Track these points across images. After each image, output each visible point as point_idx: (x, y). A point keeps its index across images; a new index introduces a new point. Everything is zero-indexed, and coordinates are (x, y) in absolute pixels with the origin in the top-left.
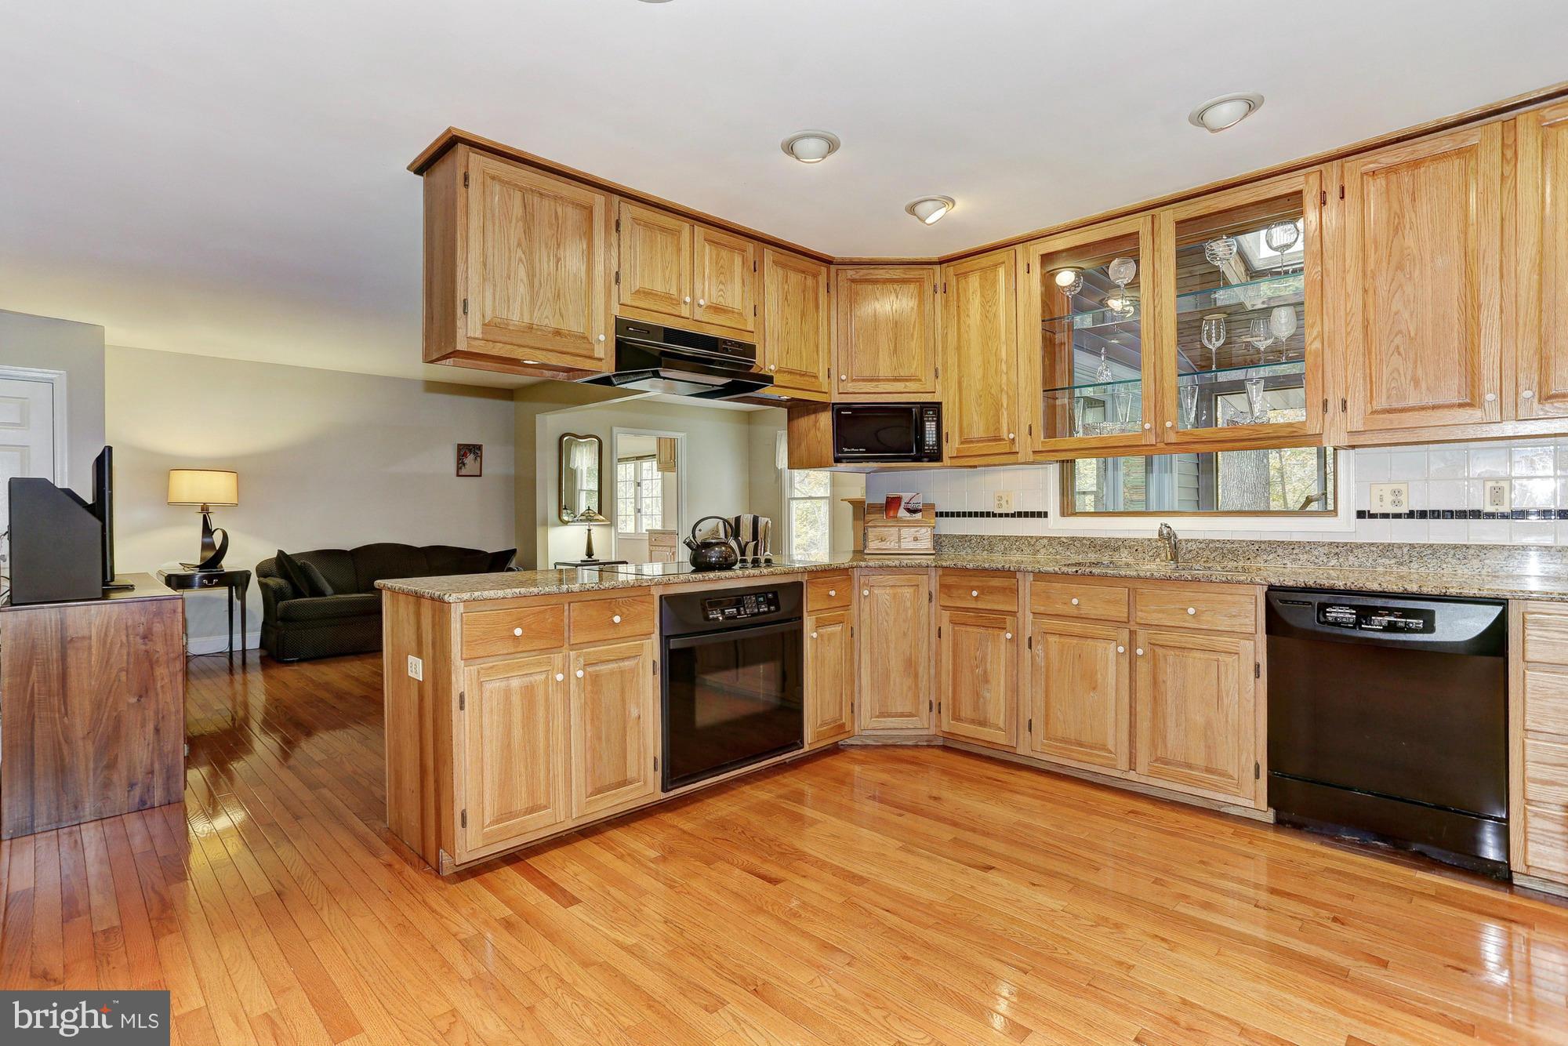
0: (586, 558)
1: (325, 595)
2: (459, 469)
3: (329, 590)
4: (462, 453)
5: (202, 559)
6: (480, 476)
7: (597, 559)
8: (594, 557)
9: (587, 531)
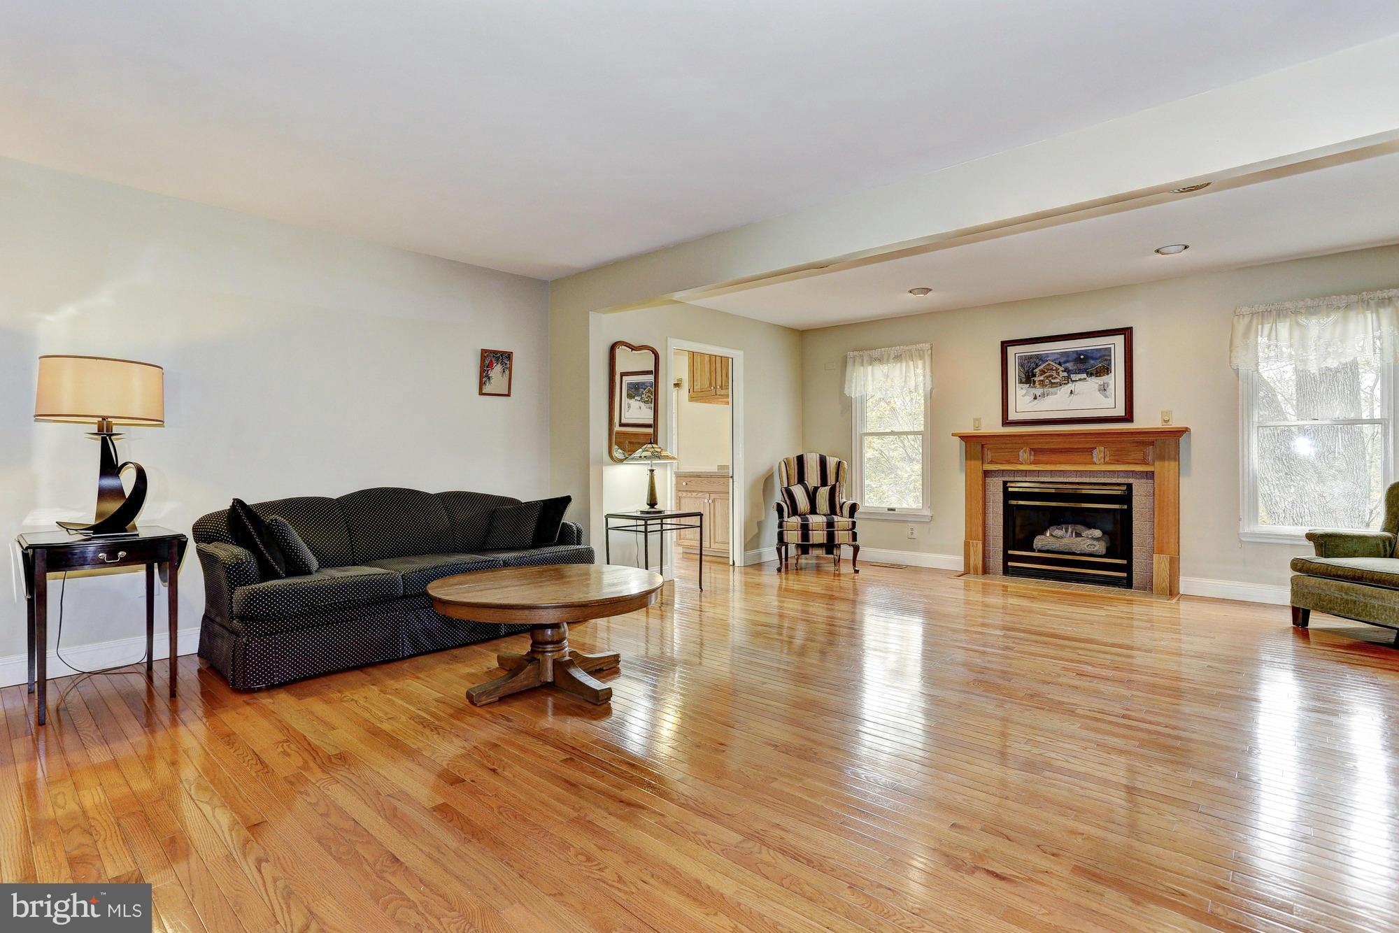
0: (647, 508)
1: (310, 573)
2: (482, 384)
3: (314, 563)
4: (487, 362)
5: (98, 515)
6: (509, 395)
7: (662, 509)
8: (658, 507)
9: (649, 473)
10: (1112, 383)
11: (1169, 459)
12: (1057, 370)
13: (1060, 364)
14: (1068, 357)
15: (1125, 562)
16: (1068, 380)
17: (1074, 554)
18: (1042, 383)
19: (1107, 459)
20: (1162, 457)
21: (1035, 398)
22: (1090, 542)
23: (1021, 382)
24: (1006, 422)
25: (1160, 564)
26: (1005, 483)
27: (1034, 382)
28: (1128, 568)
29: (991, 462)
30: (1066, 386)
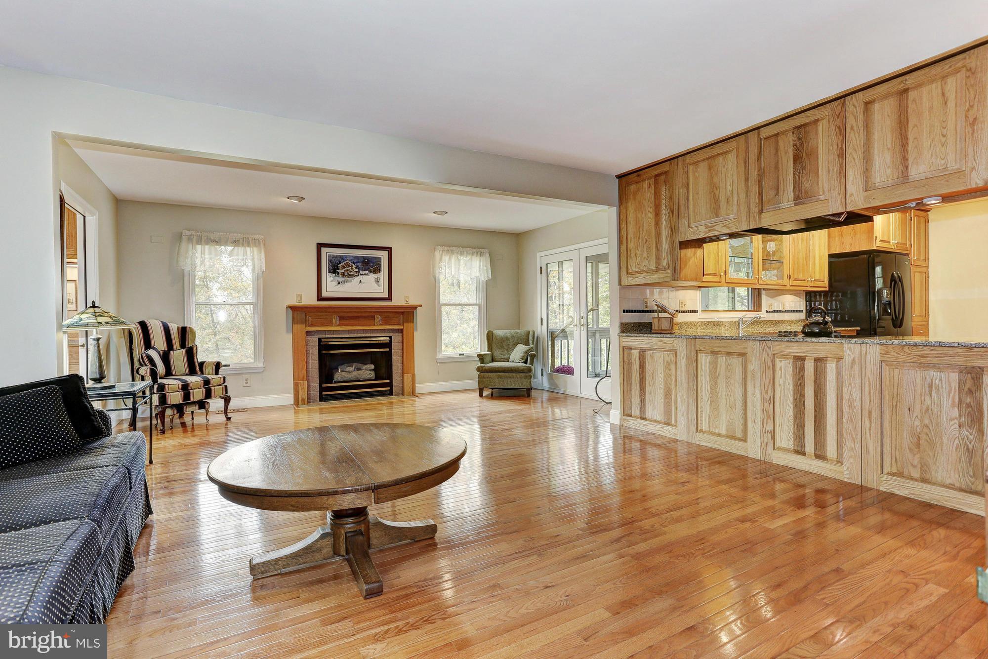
10: (382, 278)
11: (410, 322)
12: (352, 266)
13: (354, 263)
14: (358, 259)
15: (388, 381)
16: (358, 273)
17: (359, 381)
18: (343, 275)
19: (381, 322)
20: (407, 321)
21: (339, 283)
22: (367, 372)
23: (330, 272)
24: (320, 298)
25: (407, 379)
26: (320, 340)
27: (338, 274)
28: (390, 385)
29: (312, 325)
30: (357, 278)
